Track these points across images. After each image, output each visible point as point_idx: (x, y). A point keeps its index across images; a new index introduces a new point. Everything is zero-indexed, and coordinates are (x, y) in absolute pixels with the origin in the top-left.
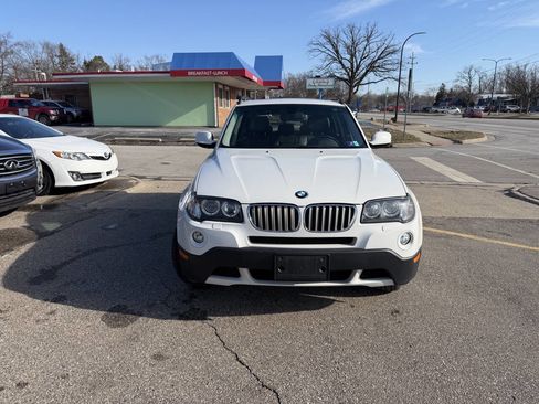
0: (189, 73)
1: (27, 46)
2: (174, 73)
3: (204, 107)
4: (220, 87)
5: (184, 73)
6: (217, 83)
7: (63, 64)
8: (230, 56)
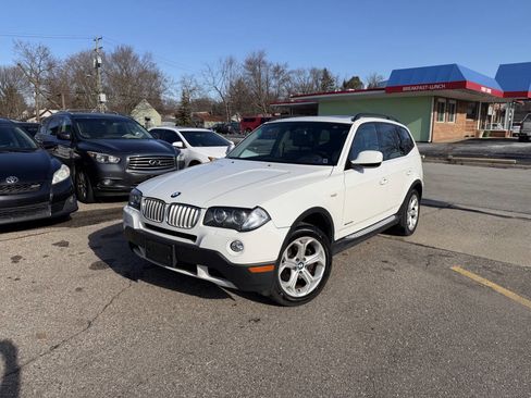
0: (404, 89)
1: (299, 73)
2: (389, 89)
3: (419, 122)
4: (440, 100)
5: (399, 89)
6: (436, 98)
7: (324, 86)
8: (453, 68)
